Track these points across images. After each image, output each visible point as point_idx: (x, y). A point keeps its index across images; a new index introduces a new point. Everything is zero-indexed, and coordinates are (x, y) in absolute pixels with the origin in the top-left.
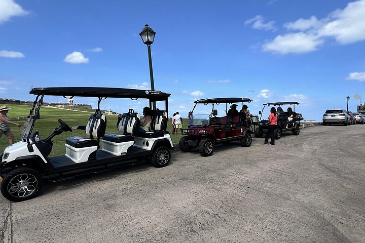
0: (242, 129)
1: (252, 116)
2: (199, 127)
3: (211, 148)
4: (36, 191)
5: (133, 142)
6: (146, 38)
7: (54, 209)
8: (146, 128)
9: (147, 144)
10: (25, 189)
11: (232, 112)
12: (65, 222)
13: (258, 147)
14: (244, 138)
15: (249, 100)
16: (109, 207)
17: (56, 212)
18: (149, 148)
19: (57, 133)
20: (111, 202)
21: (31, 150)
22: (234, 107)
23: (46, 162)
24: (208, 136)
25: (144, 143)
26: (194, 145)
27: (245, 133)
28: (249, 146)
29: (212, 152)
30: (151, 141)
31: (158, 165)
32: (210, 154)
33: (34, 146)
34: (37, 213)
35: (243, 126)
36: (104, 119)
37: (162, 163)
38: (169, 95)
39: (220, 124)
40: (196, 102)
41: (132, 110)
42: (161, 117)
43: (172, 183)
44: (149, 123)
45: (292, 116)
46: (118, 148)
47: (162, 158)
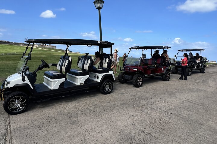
0: (163, 68)
1: (170, 59)
2: (133, 66)
3: (141, 82)
4: (25, 108)
5: (88, 76)
6: (97, 5)
7: (37, 122)
8: (97, 66)
9: (98, 78)
10: (18, 106)
11: (156, 56)
12: (45, 132)
13: (175, 82)
14: (165, 74)
15: (168, 48)
16: (74, 123)
17: (38, 124)
18: (99, 80)
19: (40, 68)
20: (74, 119)
21: (24, 80)
22: (157, 52)
23: (32, 88)
24: (139, 72)
25: (95, 77)
26: (129, 79)
27: (165, 71)
28: (168, 80)
29: (142, 84)
30: (101, 76)
31: (105, 93)
32: (141, 86)
33: (26, 77)
34: (26, 124)
35: (164, 66)
36: (70, 60)
37: (107, 91)
38: (113, 44)
39: (147, 64)
40: (130, 49)
41: (88, 53)
42: (107, 59)
43: (115, 107)
44: (98, 63)
45: (199, 59)
46: (79, 80)
47: (107, 87)
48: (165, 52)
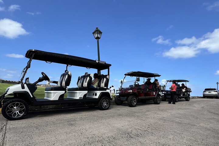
0: (154, 93)
2: (127, 89)
3: (135, 102)
4: (24, 114)
5: (87, 91)
6: (96, 36)
8: (95, 86)
9: (96, 95)
10: (17, 113)
12: (41, 130)
13: (164, 105)
14: (156, 98)
15: (159, 76)
18: (97, 97)
19: (40, 80)
20: (72, 123)
22: (149, 80)
23: (32, 97)
24: (133, 94)
25: (93, 94)
26: (125, 100)
27: (156, 95)
28: (159, 104)
29: (136, 104)
30: (98, 93)
31: (102, 109)
32: (135, 106)
33: (25, 85)
35: (155, 91)
36: (70, 74)
37: (105, 107)
38: (110, 65)
39: (141, 89)
40: (126, 75)
41: (87, 73)
42: (105, 79)
44: (97, 83)
45: (185, 89)
46: (78, 94)
47: (105, 104)
48: (156, 80)
